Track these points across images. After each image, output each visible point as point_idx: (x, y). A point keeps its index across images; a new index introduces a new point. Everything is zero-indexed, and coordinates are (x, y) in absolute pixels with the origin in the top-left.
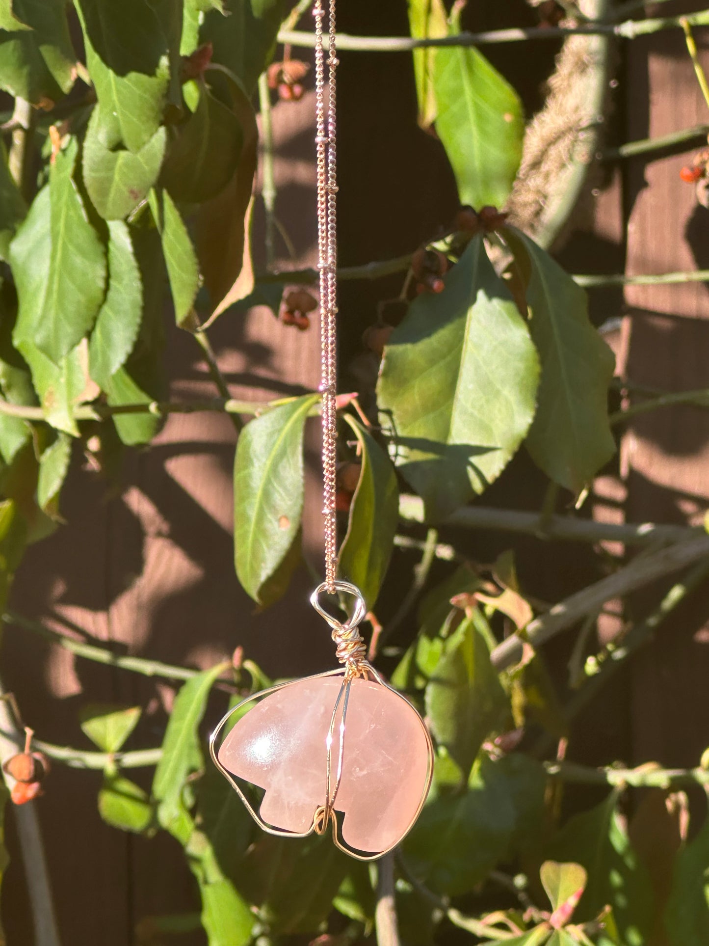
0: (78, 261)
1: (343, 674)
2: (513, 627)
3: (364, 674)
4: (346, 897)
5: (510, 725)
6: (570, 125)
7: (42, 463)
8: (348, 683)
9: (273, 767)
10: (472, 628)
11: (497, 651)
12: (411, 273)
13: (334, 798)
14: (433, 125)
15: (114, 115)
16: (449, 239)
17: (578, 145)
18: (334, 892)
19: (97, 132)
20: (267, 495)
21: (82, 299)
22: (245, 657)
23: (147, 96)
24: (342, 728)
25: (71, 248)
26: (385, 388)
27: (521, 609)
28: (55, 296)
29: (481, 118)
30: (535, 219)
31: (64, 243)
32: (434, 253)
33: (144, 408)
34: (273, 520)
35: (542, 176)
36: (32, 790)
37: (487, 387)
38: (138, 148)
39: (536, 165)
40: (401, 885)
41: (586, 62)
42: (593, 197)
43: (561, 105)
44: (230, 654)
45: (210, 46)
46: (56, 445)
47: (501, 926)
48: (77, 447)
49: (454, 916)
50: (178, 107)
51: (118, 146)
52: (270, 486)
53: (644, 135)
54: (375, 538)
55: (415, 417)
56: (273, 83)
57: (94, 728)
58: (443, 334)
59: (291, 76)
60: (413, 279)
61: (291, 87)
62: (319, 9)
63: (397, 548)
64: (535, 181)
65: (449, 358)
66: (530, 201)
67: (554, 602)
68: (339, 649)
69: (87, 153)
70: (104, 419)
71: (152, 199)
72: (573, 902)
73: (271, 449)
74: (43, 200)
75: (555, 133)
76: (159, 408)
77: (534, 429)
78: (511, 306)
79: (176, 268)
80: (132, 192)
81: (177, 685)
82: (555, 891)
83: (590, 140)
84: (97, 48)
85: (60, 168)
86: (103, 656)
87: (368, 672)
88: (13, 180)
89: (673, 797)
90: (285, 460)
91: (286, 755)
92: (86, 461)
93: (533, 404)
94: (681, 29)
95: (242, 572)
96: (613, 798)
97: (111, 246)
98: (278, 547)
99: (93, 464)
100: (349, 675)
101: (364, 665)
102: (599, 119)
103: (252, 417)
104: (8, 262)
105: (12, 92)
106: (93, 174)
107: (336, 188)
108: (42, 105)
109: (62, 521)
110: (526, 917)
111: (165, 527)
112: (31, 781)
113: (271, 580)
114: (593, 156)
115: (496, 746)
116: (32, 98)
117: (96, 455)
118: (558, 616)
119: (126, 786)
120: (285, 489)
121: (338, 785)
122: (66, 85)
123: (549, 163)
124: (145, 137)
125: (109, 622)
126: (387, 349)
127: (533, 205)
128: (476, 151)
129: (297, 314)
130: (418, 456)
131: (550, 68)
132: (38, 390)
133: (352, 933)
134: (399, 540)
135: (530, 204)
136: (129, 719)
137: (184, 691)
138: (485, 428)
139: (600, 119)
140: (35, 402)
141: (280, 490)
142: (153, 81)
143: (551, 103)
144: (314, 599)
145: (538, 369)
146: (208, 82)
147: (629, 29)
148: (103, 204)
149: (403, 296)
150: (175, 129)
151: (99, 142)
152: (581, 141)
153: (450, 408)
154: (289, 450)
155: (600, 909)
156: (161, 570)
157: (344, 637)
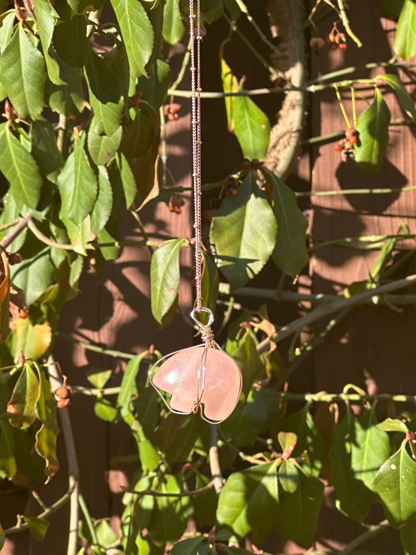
0: (86, 182)
1: (204, 346)
2: (266, 336)
3: (214, 346)
4: (199, 448)
5: (265, 376)
6: (288, 131)
7: (71, 267)
8: (206, 350)
9: (175, 385)
10: (249, 335)
11: (259, 346)
12: (223, 187)
13: (201, 398)
14: (233, 131)
15: (101, 121)
16: (239, 173)
18: (193, 446)
19: (94, 128)
20: (164, 280)
21: (88, 198)
22: (155, 349)
23: (115, 113)
24: (204, 369)
25: (83, 177)
26: (213, 234)
27: (270, 328)
28: (76, 197)
29: (252, 127)
30: (274, 169)
31: (80, 176)
32: (232, 179)
33: (113, 245)
34: (167, 290)
35: (277, 151)
36: (66, 402)
37: (255, 234)
38: (111, 135)
39: (274, 147)
40: (220, 443)
41: (295, 104)
42: (298, 160)
43: (285, 122)
44: (148, 348)
45: (141, 93)
46: (77, 260)
47: (261, 459)
48: (86, 261)
49: (241, 454)
50: (128, 117)
51: (103, 134)
52: (166, 276)
53: (319, 134)
54: (209, 298)
55: (225, 247)
56: (166, 113)
57: (92, 378)
58: (237, 212)
59: (174, 110)
60: (224, 190)
61: (173, 115)
62: (193, 67)
63: (217, 305)
64: (274, 154)
65: (239, 222)
66: (272, 162)
67: (283, 325)
68: (202, 336)
69: (90, 138)
70: (96, 249)
71: (117, 157)
72: (291, 448)
73: (166, 261)
74: (71, 158)
75: (282, 134)
76: (119, 244)
77: (274, 251)
78: (265, 200)
79: (127, 185)
80: (108, 154)
81: (127, 360)
82: (284, 444)
83: (296, 136)
84: (94, 93)
85: (78, 144)
87: (215, 345)
88: (59, 151)
89: (332, 405)
90: (172, 265)
91: (181, 380)
92: (89, 268)
93: (274, 241)
94: (334, 88)
95: (154, 312)
96: (307, 406)
97: (100, 177)
98: (169, 301)
99: (92, 270)
100: (207, 347)
101: (213, 342)
103: (158, 248)
104: (56, 184)
105: (58, 112)
106: (92, 146)
107: (201, 143)
108: (70, 117)
109: (80, 292)
110: (272, 456)
111: (122, 297)
112: (66, 398)
113: (166, 315)
114: (298, 142)
115: (259, 385)
116: (67, 115)
117: (94, 266)
118: (284, 331)
119: (105, 401)
120: (172, 277)
121: (202, 392)
122: (81, 109)
123: (280, 146)
124: (114, 130)
125: (99, 335)
126: (213, 219)
127: (273, 163)
128: (251, 140)
129: (176, 207)
130: (227, 263)
131: (280, 107)
132: (70, 237)
134: (218, 302)
135: (272, 163)
136: (107, 375)
137: (130, 363)
138: (254, 251)
139: (301, 128)
140: (69, 242)
141: (170, 278)
142: (117, 106)
143: (280, 121)
144: (192, 315)
146: (140, 108)
147: (313, 89)
148: (96, 159)
149: (220, 197)
150: (126, 128)
151: (95, 133)
152: (293, 137)
153: (240, 243)
154: (173, 261)
155: (303, 452)
156: (120, 314)
157: (205, 331)
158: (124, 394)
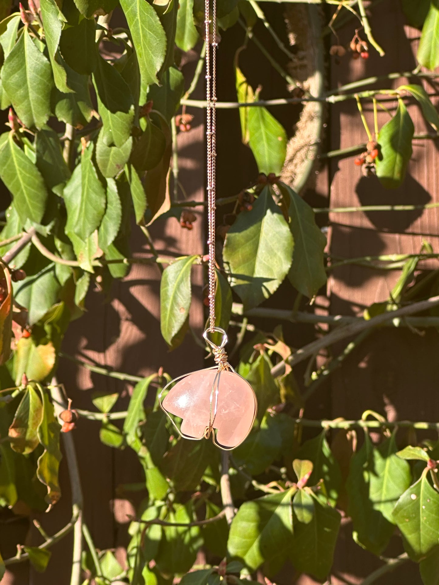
0: (93, 196)
1: (217, 368)
2: (281, 358)
3: (227, 368)
4: (208, 476)
5: (280, 401)
6: (306, 143)
7: (77, 285)
8: (219, 372)
9: (187, 409)
10: (263, 358)
11: (274, 369)
12: (238, 202)
13: (213, 423)
14: (248, 143)
15: (110, 131)
16: (254, 188)
17: (309, 152)
18: (203, 474)
19: (103, 138)
20: (175, 298)
21: (95, 212)
22: (164, 372)
23: (124, 123)
24: (217, 392)
25: (90, 190)
26: (226, 252)
27: (285, 350)
28: (83, 211)
29: (268, 139)
30: (291, 184)
31: (87, 188)
32: (248, 194)
33: (121, 261)
34: (178, 310)
35: (294, 165)
36: (71, 426)
37: (271, 252)
38: (121, 146)
39: (291, 160)
40: (231, 471)
41: (313, 116)
42: (316, 175)
43: (302, 134)
44: (157, 371)
45: (152, 102)
46: (83, 277)
47: (275, 488)
48: (92, 277)
49: (254, 483)
50: (138, 128)
51: (112, 145)
52: (176, 295)
53: (338, 148)
54: (222, 318)
55: (239, 265)
56: (178, 124)
57: (98, 402)
58: (252, 229)
59: (185, 121)
60: (239, 205)
61: (185, 125)
62: (208, 75)
63: (230, 326)
64: (291, 168)
65: (254, 239)
67: (299, 348)
68: (215, 357)
69: (98, 149)
70: (104, 266)
71: (126, 169)
72: (307, 477)
73: (177, 278)
74: (78, 171)
75: (299, 147)
76: (128, 261)
77: (291, 270)
78: (282, 217)
79: (137, 199)
80: (117, 165)
81: (134, 384)
82: (299, 473)
83: (314, 150)
84: (103, 101)
85: (86, 156)
86: (103, 372)
87: (229, 368)
88: (65, 162)
89: (350, 433)
90: (183, 283)
91: (192, 404)
92: (96, 286)
93: (291, 259)
94: (355, 99)
95: (164, 333)
96: (323, 434)
97: (108, 190)
98: (180, 321)
99: (99, 288)
100: (220, 369)
101: (227, 364)
102: (319, 141)
103: (168, 265)
104: (62, 197)
105: (65, 121)
106: (101, 158)
107: (216, 154)
108: (78, 127)
109: (86, 310)
110: (286, 485)
111: (129, 317)
112: (70, 422)
113: (176, 335)
114: (316, 156)
115: (273, 410)
116: (73, 124)
117: (100, 283)
118: (300, 354)
119: (111, 427)
120: (183, 296)
121: (215, 417)
122: (89, 119)
123: (297, 159)
124: (123, 141)
125: (105, 357)
126: (227, 235)
127: (290, 177)
128: (266, 153)
129: (187, 223)
130: (241, 282)
131: (298, 119)
132: (76, 253)
133: (210, 491)
134: (231, 323)
135: (288, 177)
136: (113, 398)
137: (137, 386)
138: (269, 269)
140: (75, 258)
141: (181, 296)
142: (127, 115)
143: (298, 134)
144: (204, 336)
145: (293, 244)
146: (151, 118)
147: (332, 99)
148: (105, 171)
149: (234, 212)
151: (104, 143)
152: (311, 150)
153: (255, 261)
154: (184, 279)
155: (318, 481)
156: (128, 335)
157: (218, 352)
158: (131, 419)
